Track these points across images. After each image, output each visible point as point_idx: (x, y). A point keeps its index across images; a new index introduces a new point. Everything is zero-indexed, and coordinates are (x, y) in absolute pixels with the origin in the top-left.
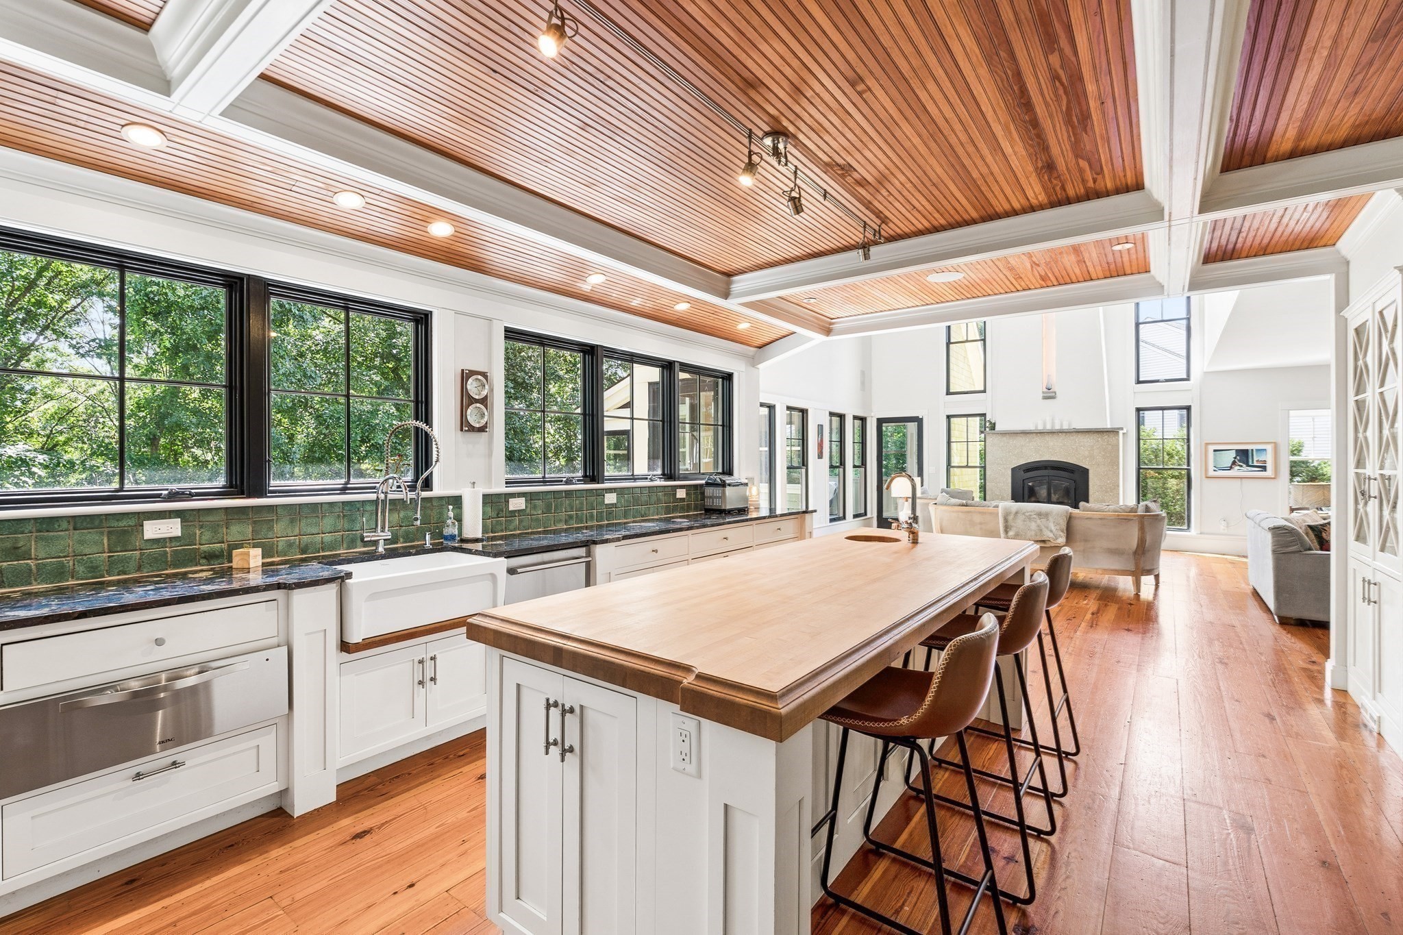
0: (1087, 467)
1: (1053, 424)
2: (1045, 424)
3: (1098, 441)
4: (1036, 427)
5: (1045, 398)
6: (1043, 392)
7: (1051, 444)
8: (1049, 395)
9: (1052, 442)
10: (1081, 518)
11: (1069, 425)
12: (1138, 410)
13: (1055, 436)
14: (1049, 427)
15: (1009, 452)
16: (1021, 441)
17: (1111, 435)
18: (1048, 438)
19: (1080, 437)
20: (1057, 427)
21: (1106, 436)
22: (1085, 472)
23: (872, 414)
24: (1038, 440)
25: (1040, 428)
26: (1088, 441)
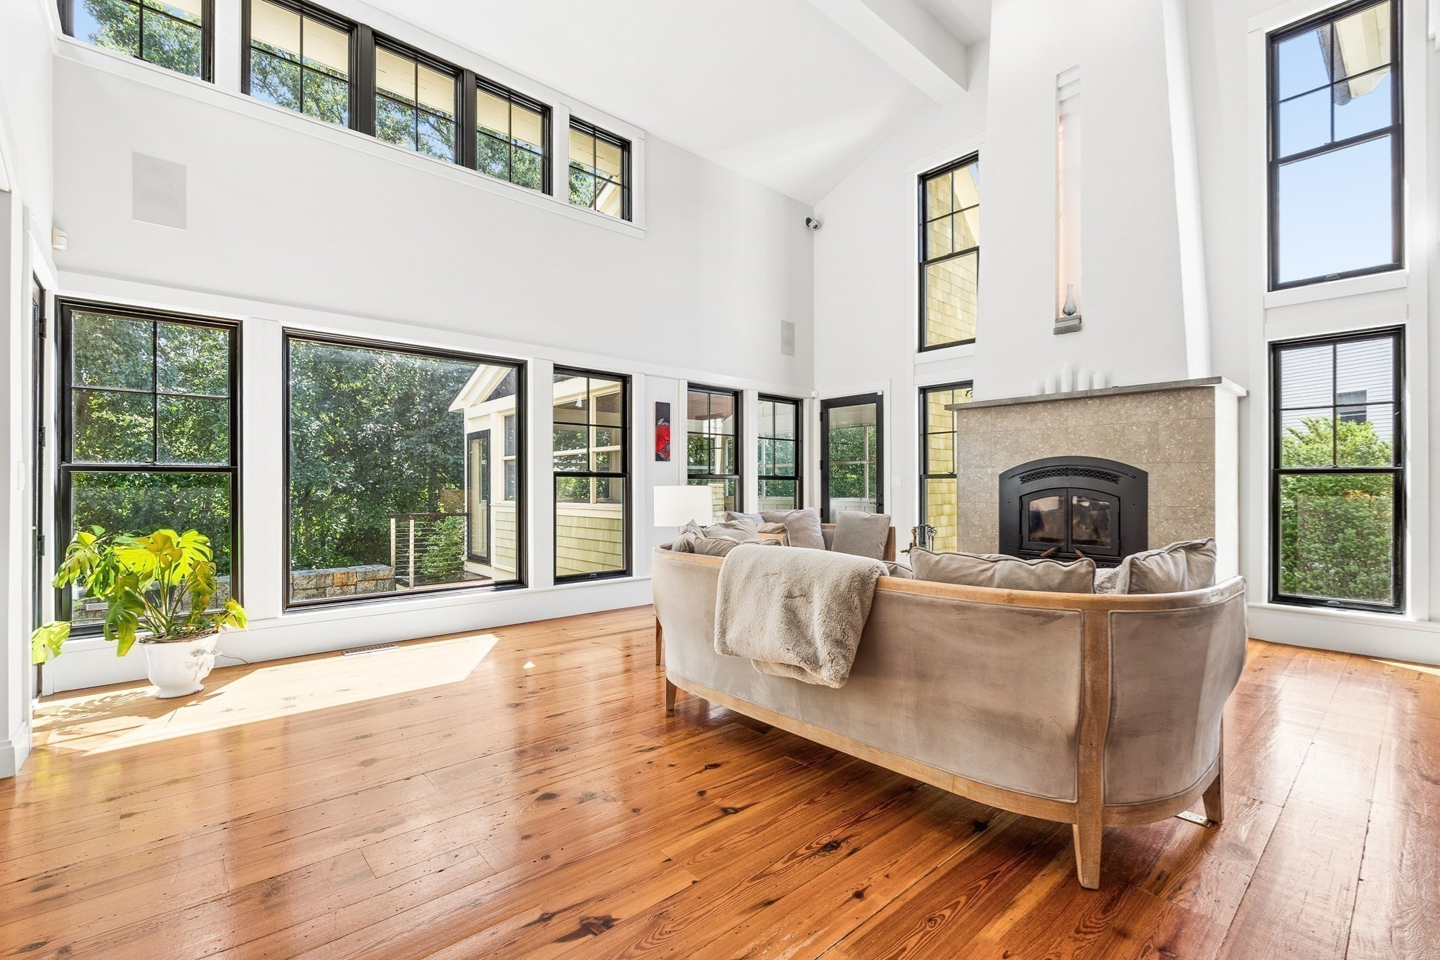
0: (1143, 468)
1: (1074, 383)
2: (1058, 384)
3: (1167, 412)
4: (1043, 390)
5: (1059, 331)
6: (1057, 321)
7: (1072, 422)
8: (1069, 324)
9: (1073, 417)
10: (906, 602)
11: (1106, 383)
12: (1276, 348)
13: (1080, 406)
14: (1065, 389)
15: (996, 443)
16: (1014, 421)
17: (1197, 396)
18: (1068, 412)
19: (1130, 404)
20: (1082, 387)
21: (1184, 400)
22: (1140, 479)
23: (813, 394)
24: (1047, 417)
25: (1049, 391)
26: (1146, 411)
